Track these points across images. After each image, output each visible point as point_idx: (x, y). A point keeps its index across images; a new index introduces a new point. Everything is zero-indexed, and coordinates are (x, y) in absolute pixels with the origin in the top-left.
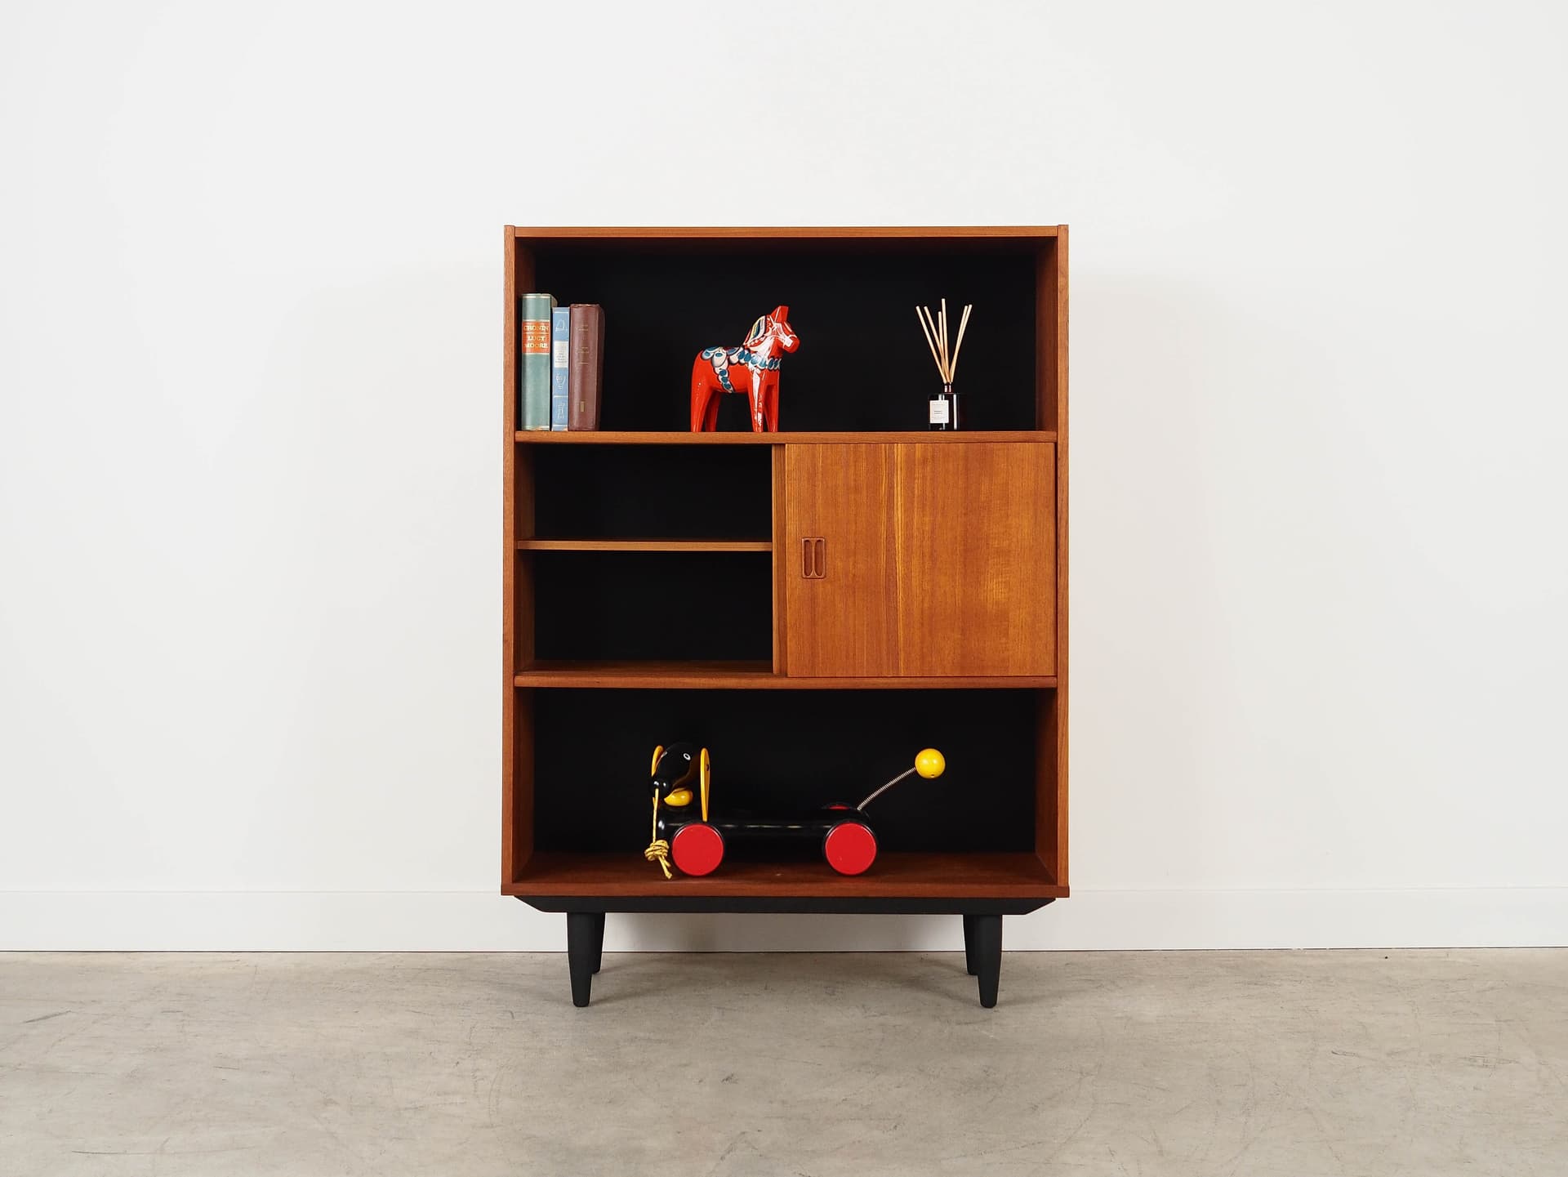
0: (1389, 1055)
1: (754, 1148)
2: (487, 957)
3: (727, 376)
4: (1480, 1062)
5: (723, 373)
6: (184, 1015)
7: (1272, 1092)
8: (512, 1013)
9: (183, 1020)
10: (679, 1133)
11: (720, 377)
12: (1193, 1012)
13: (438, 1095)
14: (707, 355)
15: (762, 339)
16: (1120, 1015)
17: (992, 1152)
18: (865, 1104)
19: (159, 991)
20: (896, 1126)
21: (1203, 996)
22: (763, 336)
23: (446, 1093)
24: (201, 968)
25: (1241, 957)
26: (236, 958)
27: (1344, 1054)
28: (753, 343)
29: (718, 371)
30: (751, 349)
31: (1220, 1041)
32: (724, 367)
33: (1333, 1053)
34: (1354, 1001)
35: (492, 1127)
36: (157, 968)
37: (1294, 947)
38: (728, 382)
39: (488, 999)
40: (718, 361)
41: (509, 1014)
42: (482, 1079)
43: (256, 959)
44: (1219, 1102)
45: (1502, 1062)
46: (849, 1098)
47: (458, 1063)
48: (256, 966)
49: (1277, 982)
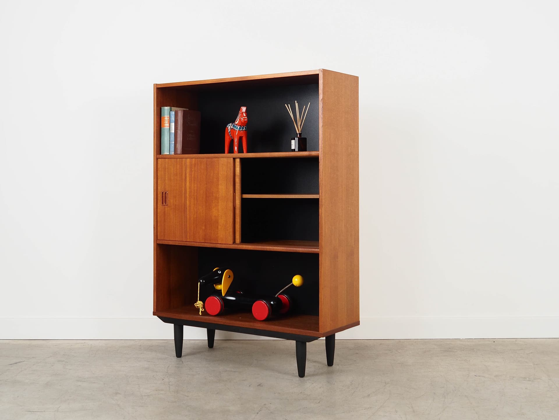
1: (269, 410)
4: (528, 379)
6: (65, 362)
7: (453, 390)
9: (65, 364)
10: (242, 404)
11: (229, 134)
13: (156, 391)
16: (399, 362)
17: (353, 411)
18: (308, 394)
19: (56, 354)
20: (319, 402)
23: (159, 390)
24: (72, 345)
26: (84, 342)
27: (479, 376)
28: (236, 121)
29: (229, 132)
30: (235, 123)
31: (435, 372)
33: (475, 376)
34: (482, 357)
35: (175, 402)
36: (56, 345)
37: (461, 338)
38: (231, 136)
40: (229, 128)
42: (172, 385)
43: (91, 342)
44: (434, 393)
45: (535, 379)
46: (303, 392)
47: (163, 379)
48: (91, 345)
49: (455, 351)
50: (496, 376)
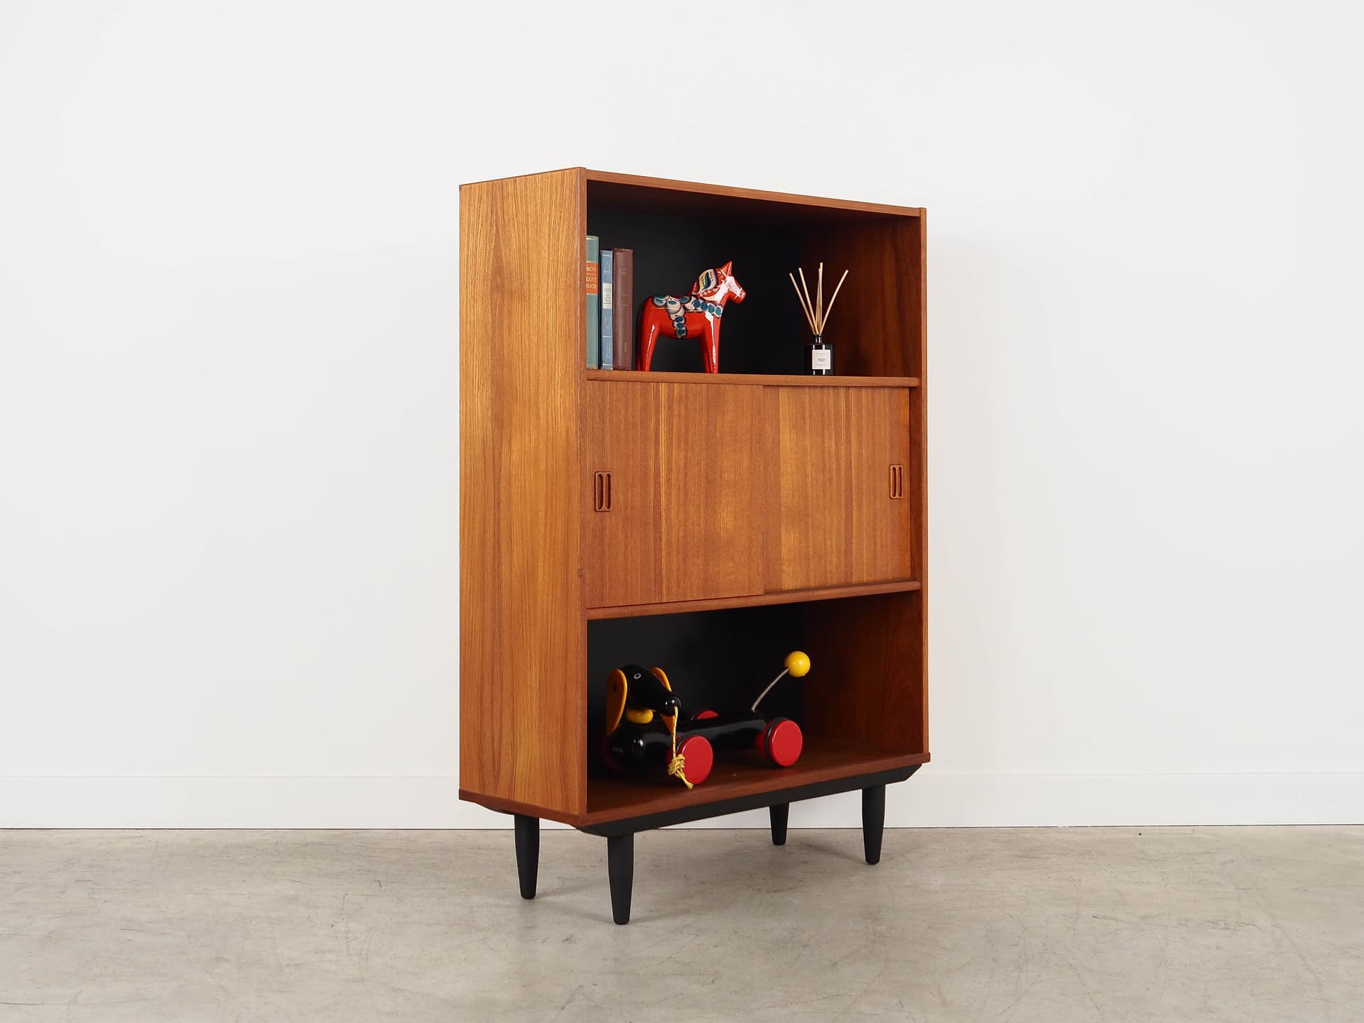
0: (1142, 918)
1: (589, 999)
2: (358, 833)
3: (683, 322)
4: (1222, 925)
5: (678, 319)
6: (94, 883)
7: (1041, 951)
8: (379, 883)
9: (93, 889)
10: (525, 986)
11: (676, 323)
12: (973, 881)
13: (316, 953)
14: (661, 302)
15: (715, 290)
16: (909, 884)
17: (797, 1003)
18: (686, 962)
19: (72, 864)
20: (714, 981)
21: (980, 867)
22: (715, 287)
23: (323, 952)
24: (109, 843)
25: (1015, 833)
26: (139, 835)
27: (1104, 918)
28: (705, 294)
29: (673, 317)
30: (706, 298)
31: (995, 907)
32: (681, 313)
33: (1094, 916)
34: (1112, 872)
35: (363, 981)
36: (71, 843)
37: (1060, 825)
38: (684, 328)
39: (359, 870)
40: (672, 308)
41: (378, 884)
42: (353, 940)
43: (157, 834)
44: (994, 960)
45: (1241, 925)
46: (673, 956)
47: (332, 926)
48: (157, 842)
49: (1046, 856)
50: (1144, 918)
